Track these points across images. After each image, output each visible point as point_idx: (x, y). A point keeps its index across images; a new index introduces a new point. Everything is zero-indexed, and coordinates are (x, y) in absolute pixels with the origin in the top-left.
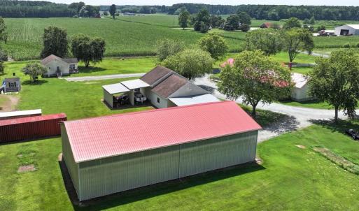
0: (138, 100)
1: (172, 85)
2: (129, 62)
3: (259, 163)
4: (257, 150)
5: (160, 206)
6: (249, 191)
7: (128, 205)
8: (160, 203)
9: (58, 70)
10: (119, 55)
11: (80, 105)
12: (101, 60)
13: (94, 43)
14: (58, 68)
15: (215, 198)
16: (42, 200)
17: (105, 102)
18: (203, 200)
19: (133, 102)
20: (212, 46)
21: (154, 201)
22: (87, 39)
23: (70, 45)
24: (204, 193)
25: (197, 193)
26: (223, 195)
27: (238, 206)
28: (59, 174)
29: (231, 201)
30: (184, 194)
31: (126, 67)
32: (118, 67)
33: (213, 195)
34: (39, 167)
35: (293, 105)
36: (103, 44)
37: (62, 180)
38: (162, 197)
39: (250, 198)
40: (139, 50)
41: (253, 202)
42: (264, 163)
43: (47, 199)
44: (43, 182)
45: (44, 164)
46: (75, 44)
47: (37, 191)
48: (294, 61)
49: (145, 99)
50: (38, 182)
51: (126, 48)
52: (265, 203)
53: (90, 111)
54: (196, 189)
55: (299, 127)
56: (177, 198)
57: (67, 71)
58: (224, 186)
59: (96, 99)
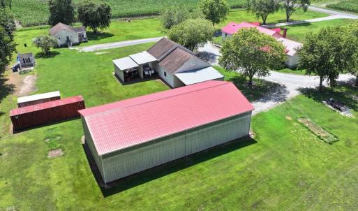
0: (147, 73)
1: (177, 60)
2: (134, 24)
3: (252, 137)
4: (251, 123)
5: (171, 184)
6: (242, 165)
7: (145, 184)
8: (171, 181)
9: (68, 40)
10: (125, 16)
11: (93, 81)
12: (108, 25)
13: (99, 9)
14: (68, 37)
15: (216, 173)
16: (74, 184)
17: (116, 75)
18: (205, 176)
19: (142, 76)
20: (214, 9)
21: (166, 178)
22: (92, 5)
23: (76, 10)
24: (207, 170)
25: (201, 170)
26: (222, 170)
27: (234, 180)
28: (84, 157)
29: (228, 176)
30: (190, 171)
31: (132, 30)
32: (125, 31)
33: (214, 171)
34: (66, 151)
35: (285, 72)
36: (108, 9)
37: (88, 163)
38: (172, 176)
39: (243, 171)
40: (144, 9)
41: (245, 176)
42: (257, 137)
43: (77, 183)
44: (72, 167)
45: (70, 148)
46: (81, 11)
47: (69, 176)
48: (291, 18)
49: (153, 72)
50: (67, 167)
51: (131, 6)
52: (255, 176)
53: (103, 87)
54: (200, 166)
55: (289, 97)
56: (185, 175)
57: (76, 40)
58: (222, 161)
59: (108, 73)
